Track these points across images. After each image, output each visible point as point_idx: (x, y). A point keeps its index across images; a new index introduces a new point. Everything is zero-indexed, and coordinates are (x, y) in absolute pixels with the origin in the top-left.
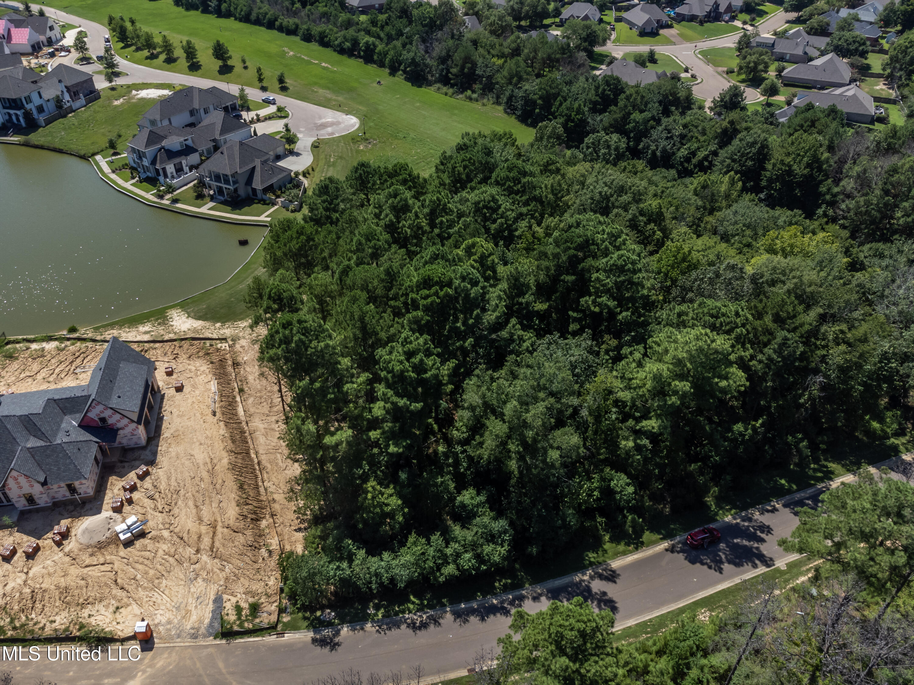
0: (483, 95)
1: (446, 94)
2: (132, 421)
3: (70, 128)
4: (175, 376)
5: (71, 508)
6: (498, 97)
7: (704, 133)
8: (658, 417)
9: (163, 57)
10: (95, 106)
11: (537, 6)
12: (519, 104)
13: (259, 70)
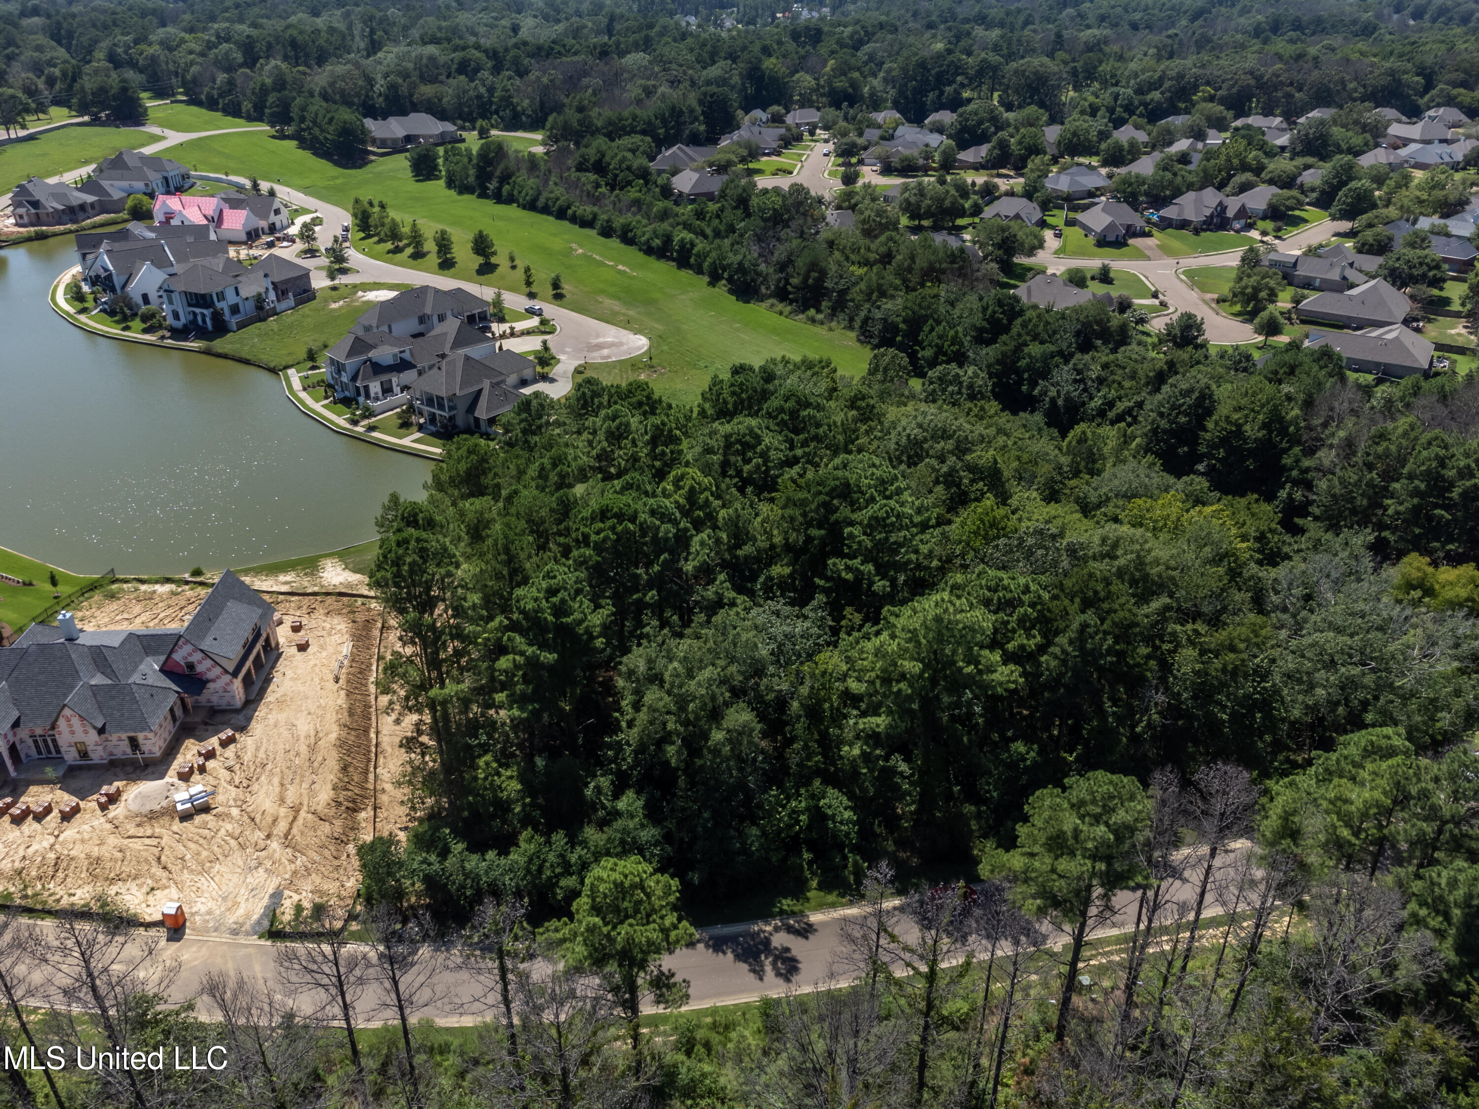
0: (833, 315)
1: (781, 313)
2: (226, 672)
3: (267, 334)
4: (302, 633)
5: (129, 769)
6: (851, 320)
7: (1133, 376)
8: (890, 712)
9: (409, 251)
10: (306, 309)
11: (944, 200)
12: (876, 329)
13: (527, 270)
